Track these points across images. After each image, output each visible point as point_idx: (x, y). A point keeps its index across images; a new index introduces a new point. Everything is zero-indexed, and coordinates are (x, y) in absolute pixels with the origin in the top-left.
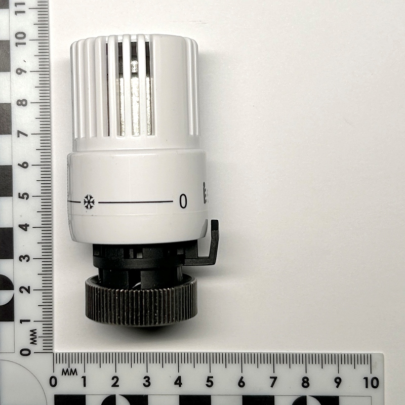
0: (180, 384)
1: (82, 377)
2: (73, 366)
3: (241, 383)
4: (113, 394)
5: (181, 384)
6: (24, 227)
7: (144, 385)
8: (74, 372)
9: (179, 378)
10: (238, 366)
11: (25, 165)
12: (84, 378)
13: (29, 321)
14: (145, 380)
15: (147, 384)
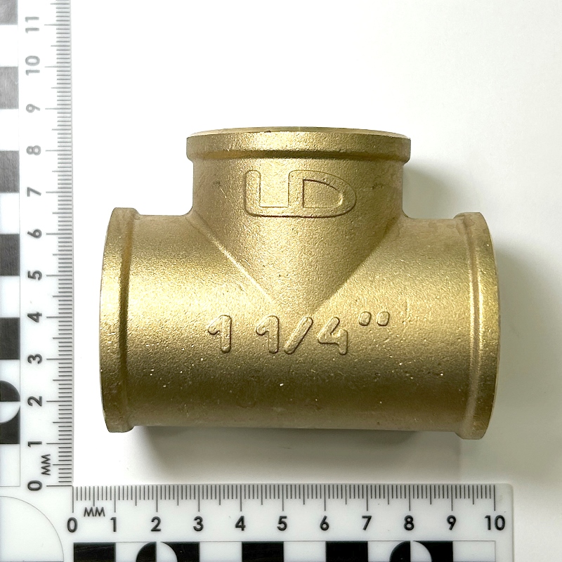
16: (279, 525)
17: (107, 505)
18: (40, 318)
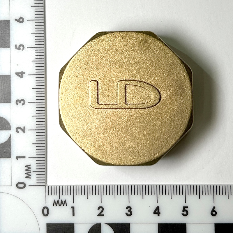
2: (63, 198)
3: (214, 213)
4: (98, 222)
5: (160, 213)
6: (20, 75)
8: (64, 203)
9: (158, 208)
11: (21, 20)
12: (73, 208)
14: (127, 210)
15: (129, 213)
16: (183, 213)
17: (68, 198)
18: (24, 75)
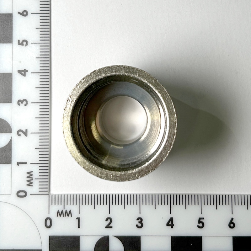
0: (172, 226)
1: (77, 219)
2: (68, 208)
3: (232, 225)
4: (106, 235)
5: (174, 225)
6: (23, 72)
7: (137, 226)
8: (69, 214)
9: (171, 220)
10: (228, 207)
11: (25, 13)
12: (79, 219)
13: (26, 163)
14: (138, 221)
15: (140, 225)
